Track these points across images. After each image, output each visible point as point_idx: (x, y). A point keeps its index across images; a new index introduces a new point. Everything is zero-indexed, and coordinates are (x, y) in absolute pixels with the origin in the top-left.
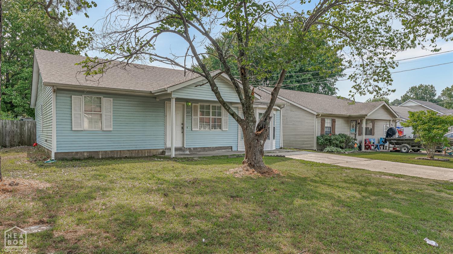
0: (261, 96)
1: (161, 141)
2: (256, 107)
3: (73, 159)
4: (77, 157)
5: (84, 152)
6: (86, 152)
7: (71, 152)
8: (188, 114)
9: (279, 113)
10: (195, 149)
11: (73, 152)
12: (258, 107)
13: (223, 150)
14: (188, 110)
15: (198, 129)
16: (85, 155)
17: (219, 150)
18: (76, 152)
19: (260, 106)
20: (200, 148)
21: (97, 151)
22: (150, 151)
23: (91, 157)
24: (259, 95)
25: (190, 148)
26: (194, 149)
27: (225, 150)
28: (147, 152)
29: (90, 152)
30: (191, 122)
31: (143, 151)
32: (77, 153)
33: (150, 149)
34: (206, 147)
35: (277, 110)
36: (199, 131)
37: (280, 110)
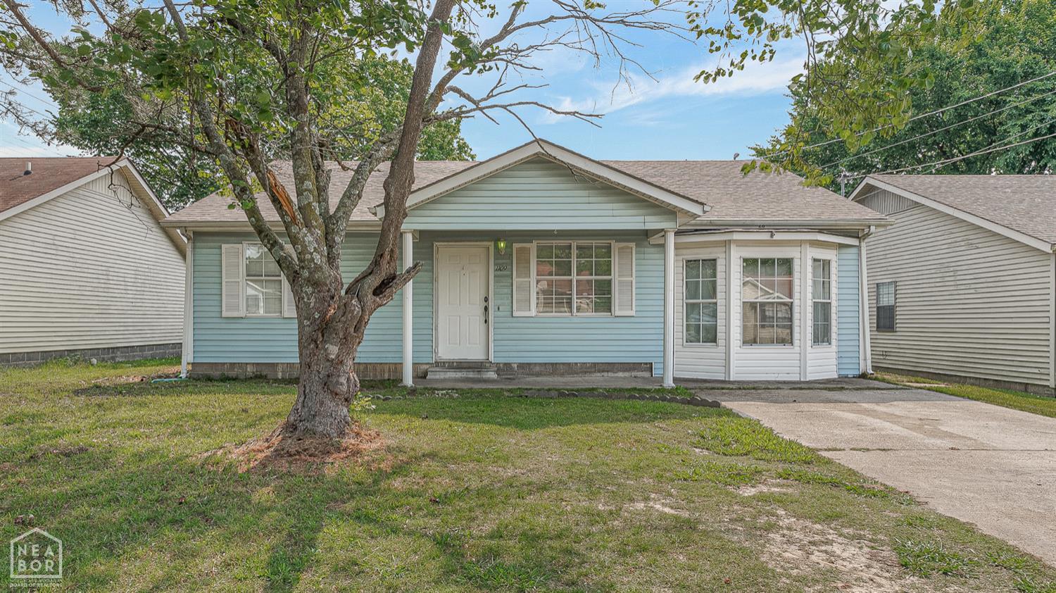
0: (702, 204)
1: (425, 343)
2: (730, 241)
3: (225, 379)
4: (232, 374)
5: (247, 364)
6: (249, 364)
7: (221, 363)
8: (499, 273)
9: (855, 257)
10: (523, 368)
11: (224, 364)
12: (736, 241)
13: (621, 374)
14: (501, 261)
15: (533, 312)
16: (248, 369)
17: (605, 374)
18: (231, 363)
19: (736, 236)
20: (540, 364)
21: (273, 364)
22: (396, 368)
23: (261, 375)
24: (697, 202)
25: (509, 364)
26: (521, 366)
27: (627, 374)
28: (387, 370)
29: (258, 364)
30: (510, 292)
31: (378, 368)
32: (233, 365)
33: (396, 364)
34: (559, 364)
35: (841, 246)
36: (536, 316)
37: (858, 244)
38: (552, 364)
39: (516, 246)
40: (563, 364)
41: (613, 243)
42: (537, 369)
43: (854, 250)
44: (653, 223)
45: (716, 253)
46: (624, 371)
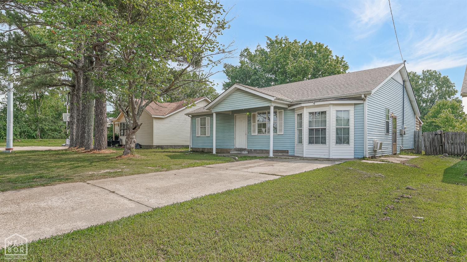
3: (196, 152)
4: (198, 150)
6: (201, 148)
7: (196, 148)
9: (362, 108)
14: (248, 119)
16: (201, 150)
17: (275, 154)
21: (205, 148)
25: (251, 149)
30: (251, 128)
32: (198, 148)
34: (264, 150)
35: (355, 104)
36: (257, 135)
37: (363, 103)
38: (262, 150)
39: (252, 113)
40: (265, 150)
41: (277, 110)
42: (258, 151)
43: (361, 105)
44: (266, 104)
45: (301, 111)
46: (281, 153)
